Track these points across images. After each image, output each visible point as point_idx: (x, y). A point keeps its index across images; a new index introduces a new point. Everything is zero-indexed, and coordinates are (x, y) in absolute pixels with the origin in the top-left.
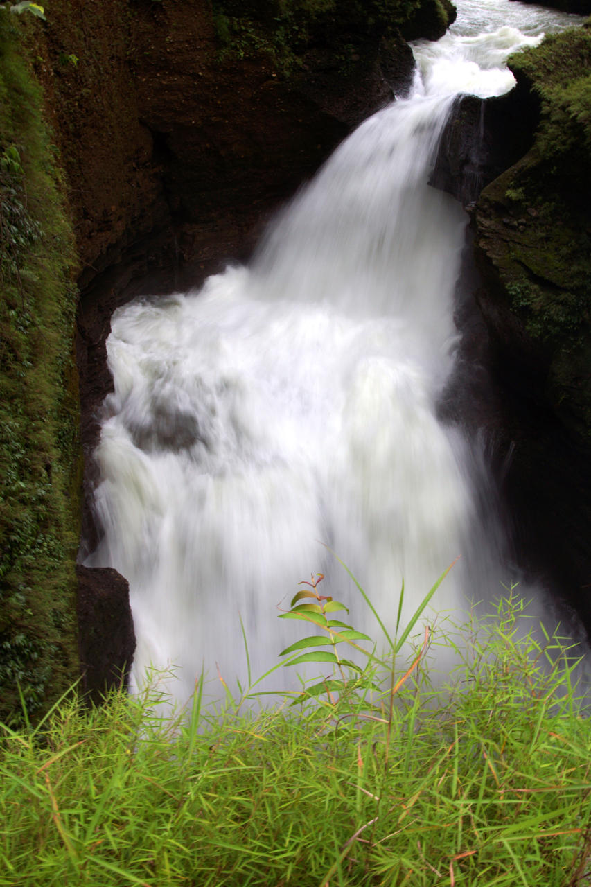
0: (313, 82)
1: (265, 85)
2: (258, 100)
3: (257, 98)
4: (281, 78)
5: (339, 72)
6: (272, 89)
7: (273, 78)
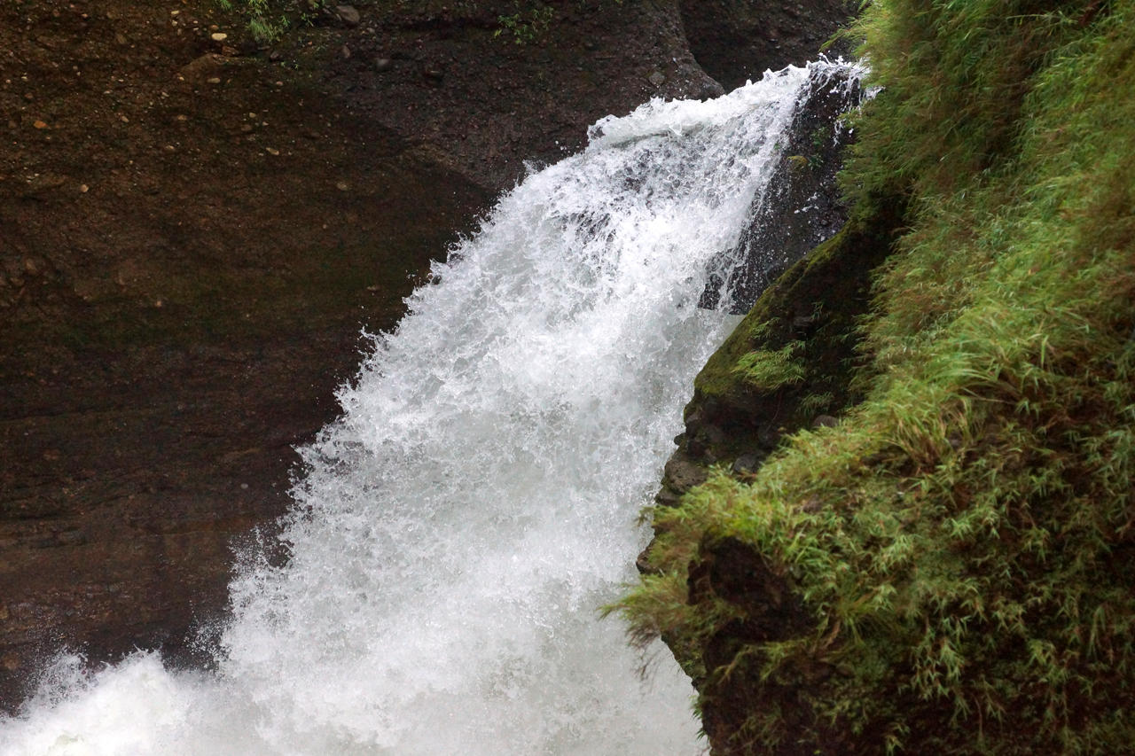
0: (382, 62)
1: (191, 68)
2: (181, 118)
3: (177, 111)
4: (250, 47)
5: (497, 33)
6: (216, 80)
7: (216, 47)
